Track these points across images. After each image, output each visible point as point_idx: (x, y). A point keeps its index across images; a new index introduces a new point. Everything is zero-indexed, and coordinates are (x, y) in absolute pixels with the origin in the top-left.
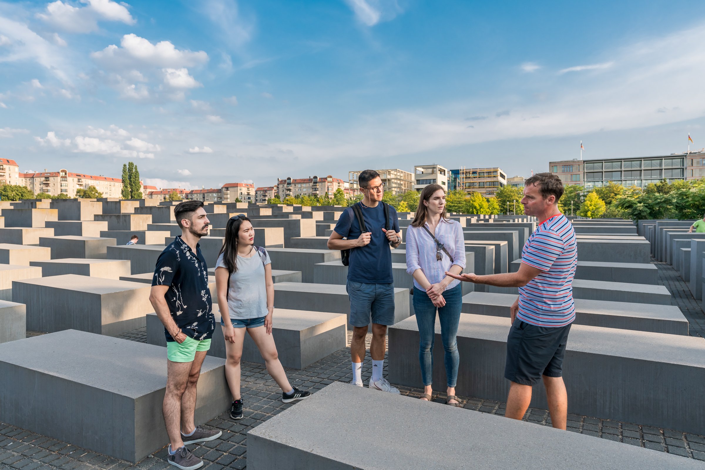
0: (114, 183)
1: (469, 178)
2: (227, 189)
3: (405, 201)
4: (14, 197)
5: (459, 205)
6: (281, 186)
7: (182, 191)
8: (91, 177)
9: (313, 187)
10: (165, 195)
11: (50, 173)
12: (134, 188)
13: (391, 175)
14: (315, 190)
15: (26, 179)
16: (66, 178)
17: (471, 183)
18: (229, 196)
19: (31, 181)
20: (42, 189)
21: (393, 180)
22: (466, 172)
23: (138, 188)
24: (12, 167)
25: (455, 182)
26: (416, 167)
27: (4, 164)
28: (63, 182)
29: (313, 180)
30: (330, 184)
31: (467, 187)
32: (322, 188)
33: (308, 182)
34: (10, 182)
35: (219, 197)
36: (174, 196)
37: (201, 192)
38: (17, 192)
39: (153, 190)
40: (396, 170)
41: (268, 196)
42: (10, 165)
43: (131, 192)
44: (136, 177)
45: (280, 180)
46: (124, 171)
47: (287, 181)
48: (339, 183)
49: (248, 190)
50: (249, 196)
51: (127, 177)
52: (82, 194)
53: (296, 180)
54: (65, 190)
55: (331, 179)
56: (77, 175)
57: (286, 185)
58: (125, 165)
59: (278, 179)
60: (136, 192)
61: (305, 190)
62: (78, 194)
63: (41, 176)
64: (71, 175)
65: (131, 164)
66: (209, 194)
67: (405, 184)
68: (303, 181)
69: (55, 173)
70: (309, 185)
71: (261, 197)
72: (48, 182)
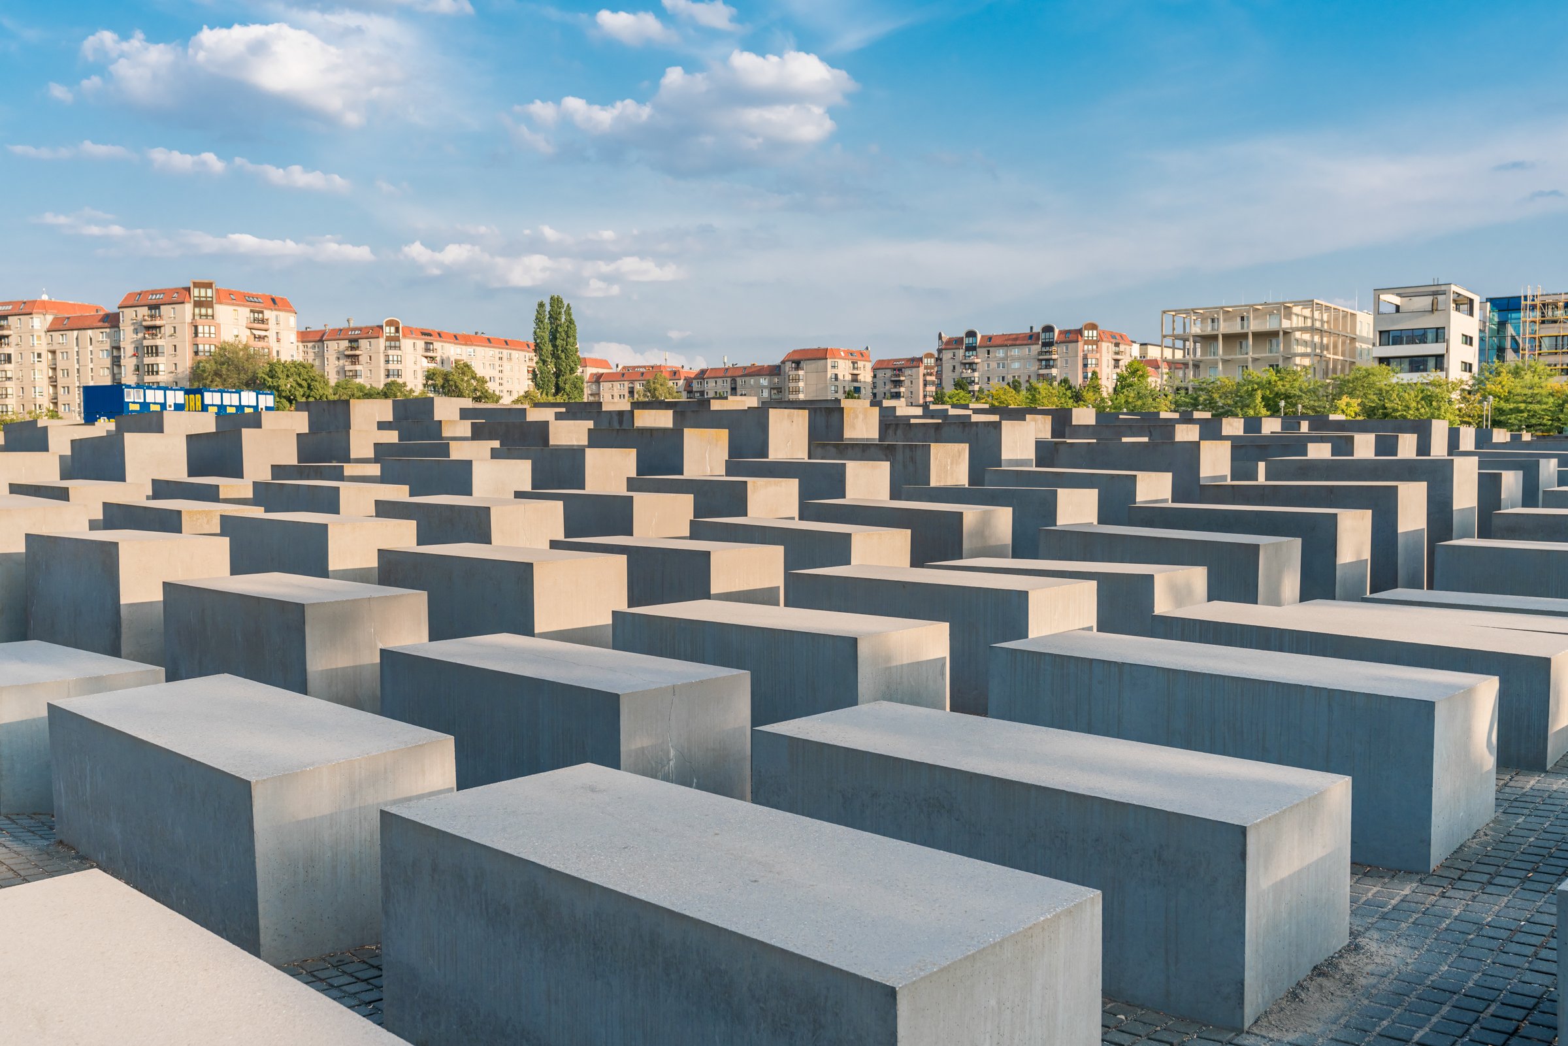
0: (510, 351)
1: (1555, 322)
2: (798, 364)
3: (1351, 394)
4: (293, 390)
5: (1530, 407)
6: (947, 355)
7: (675, 373)
8: (455, 336)
9: (1041, 357)
10: (632, 382)
11: (360, 329)
12: (564, 364)
13: (1294, 318)
14: (1048, 367)
15: (305, 344)
16: (399, 340)
17: (1560, 339)
18: (801, 384)
19: (317, 350)
20: (342, 371)
21: (1298, 335)
22: (1544, 305)
23: (572, 365)
24: (282, 315)
25: (1501, 334)
26: (1378, 291)
27: (266, 309)
28: (390, 352)
29: (1042, 336)
30: (1090, 347)
31: (1546, 350)
32: (1067, 361)
33: (1025, 342)
34: (278, 352)
35: (774, 389)
36: (658, 386)
37: (727, 375)
38: (298, 379)
39: (601, 371)
40: (1309, 303)
41: (907, 383)
42: (279, 310)
43: (557, 375)
44: (568, 337)
45: (945, 337)
46: (539, 320)
47: (966, 341)
48: (1117, 345)
49: (854, 368)
50: (856, 384)
51: (547, 335)
52: (440, 382)
53: (990, 338)
54: (396, 373)
55: (1095, 332)
56: (424, 334)
57: (961, 352)
58: (541, 305)
59: (940, 334)
60: (567, 376)
61: (1016, 365)
62: (430, 382)
63: (341, 337)
64: (410, 332)
65: (556, 301)
66: (747, 379)
67: (1335, 346)
68: (1012, 341)
69: (372, 328)
70: (1029, 351)
71: (887, 388)
72: (357, 352)
